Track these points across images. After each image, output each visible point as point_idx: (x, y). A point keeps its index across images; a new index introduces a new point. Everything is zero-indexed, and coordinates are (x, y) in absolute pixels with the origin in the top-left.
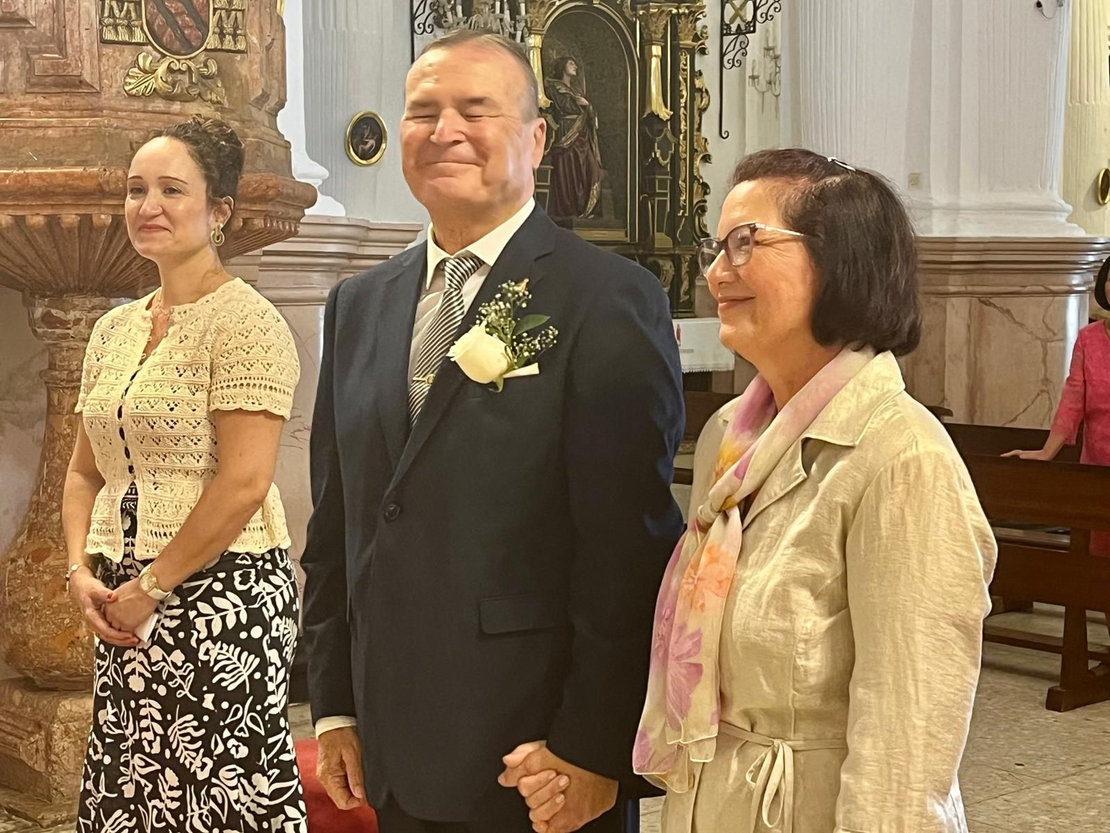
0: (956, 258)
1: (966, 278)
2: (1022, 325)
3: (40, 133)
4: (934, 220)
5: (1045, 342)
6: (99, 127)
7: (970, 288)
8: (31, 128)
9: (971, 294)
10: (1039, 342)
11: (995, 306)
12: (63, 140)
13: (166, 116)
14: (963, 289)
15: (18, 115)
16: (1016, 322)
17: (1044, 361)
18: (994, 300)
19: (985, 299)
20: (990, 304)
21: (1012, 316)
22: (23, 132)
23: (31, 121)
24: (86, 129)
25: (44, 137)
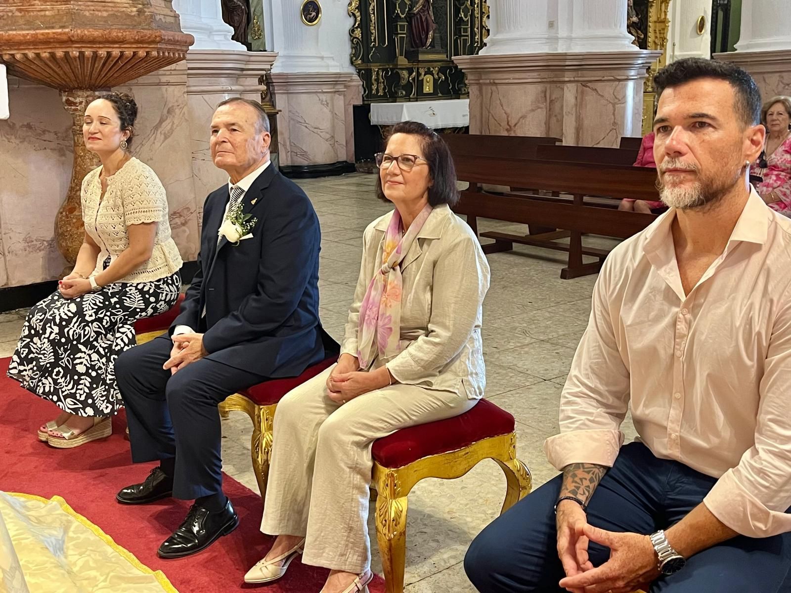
0: (567, 63)
1: (574, 73)
2: (602, 96)
3: (43, 13)
4: (559, 44)
5: (614, 105)
6: (69, 9)
7: (576, 79)
8: (38, 11)
9: (577, 81)
10: (611, 105)
11: (589, 87)
12: (53, 16)
13: (104, 4)
14: (572, 79)
15: (34, 5)
16: (600, 95)
17: (614, 114)
18: (589, 84)
19: (584, 84)
20: (587, 86)
21: (597, 92)
22: (35, 13)
23: (38, 8)
24: (63, 11)
25: (45, 16)
